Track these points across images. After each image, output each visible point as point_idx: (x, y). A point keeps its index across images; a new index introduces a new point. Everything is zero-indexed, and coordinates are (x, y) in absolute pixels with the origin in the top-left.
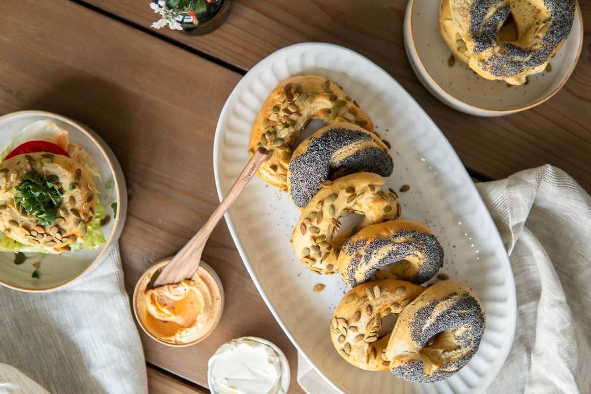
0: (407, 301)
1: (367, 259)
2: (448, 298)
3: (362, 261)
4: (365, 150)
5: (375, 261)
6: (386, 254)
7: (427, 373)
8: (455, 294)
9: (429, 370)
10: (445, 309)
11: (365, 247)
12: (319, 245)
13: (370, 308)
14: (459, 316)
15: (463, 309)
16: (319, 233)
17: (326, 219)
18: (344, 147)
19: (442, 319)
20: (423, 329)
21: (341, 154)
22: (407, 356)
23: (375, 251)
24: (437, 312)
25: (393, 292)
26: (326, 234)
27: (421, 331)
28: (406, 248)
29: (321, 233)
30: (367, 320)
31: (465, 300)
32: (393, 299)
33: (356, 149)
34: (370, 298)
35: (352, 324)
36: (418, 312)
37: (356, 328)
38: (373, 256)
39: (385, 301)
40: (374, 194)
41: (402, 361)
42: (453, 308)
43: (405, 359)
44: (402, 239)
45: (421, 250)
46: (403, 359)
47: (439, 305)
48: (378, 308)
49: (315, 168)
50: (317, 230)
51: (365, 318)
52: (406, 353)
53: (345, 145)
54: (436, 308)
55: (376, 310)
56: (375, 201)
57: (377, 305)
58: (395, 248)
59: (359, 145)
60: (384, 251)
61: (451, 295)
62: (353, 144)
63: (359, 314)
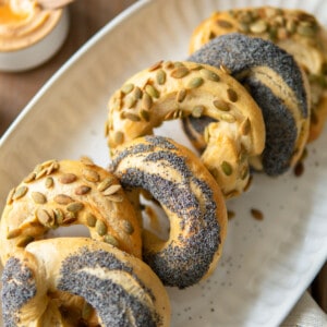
0: (115, 241)
1: (152, 158)
2: (144, 287)
3: (147, 154)
4: (287, 110)
5: (154, 168)
6: (169, 179)
7: (22, 317)
8: (153, 299)
9: (28, 318)
10: (126, 287)
11: (166, 150)
12: (144, 96)
13: (87, 191)
14: (124, 315)
15: (136, 317)
16: (160, 84)
17: (181, 84)
18: (280, 78)
19: (109, 290)
20: (86, 269)
21: (269, 78)
22: (37, 263)
23: (166, 162)
24: (116, 277)
25: (121, 215)
26: (163, 95)
27: (81, 267)
28: (188, 202)
29: (160, 88)
30: (68, 194)
31: (150, 318)
32: (111, 220)
33: (284, 97)
34: (100, 186)
35: (56, 178)
36: (106, 253)
37: (52, 185)
38: (159, 162)
39: (103, 208)
40: (239, 137)
41: (26, 260)
42: (132, 300)
43: (31, 263)
44: (198, 191)
45: (193, 228)
46: (30, 259)
47: (129, 276)
48: (90, 201)
49: (238, 52)
50: (163, 80)
51: (70, 190)
52: (41, 262)
53: (284, 77)
54: (123, 273)
55: (87, 200)
56: (232, 141)
57: (94, 200)
58: (182, 186)
59: (290, 99)
60: (172, 174)
61: (149, 291)
62: (288, 90)
63: (73, 179)
